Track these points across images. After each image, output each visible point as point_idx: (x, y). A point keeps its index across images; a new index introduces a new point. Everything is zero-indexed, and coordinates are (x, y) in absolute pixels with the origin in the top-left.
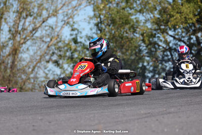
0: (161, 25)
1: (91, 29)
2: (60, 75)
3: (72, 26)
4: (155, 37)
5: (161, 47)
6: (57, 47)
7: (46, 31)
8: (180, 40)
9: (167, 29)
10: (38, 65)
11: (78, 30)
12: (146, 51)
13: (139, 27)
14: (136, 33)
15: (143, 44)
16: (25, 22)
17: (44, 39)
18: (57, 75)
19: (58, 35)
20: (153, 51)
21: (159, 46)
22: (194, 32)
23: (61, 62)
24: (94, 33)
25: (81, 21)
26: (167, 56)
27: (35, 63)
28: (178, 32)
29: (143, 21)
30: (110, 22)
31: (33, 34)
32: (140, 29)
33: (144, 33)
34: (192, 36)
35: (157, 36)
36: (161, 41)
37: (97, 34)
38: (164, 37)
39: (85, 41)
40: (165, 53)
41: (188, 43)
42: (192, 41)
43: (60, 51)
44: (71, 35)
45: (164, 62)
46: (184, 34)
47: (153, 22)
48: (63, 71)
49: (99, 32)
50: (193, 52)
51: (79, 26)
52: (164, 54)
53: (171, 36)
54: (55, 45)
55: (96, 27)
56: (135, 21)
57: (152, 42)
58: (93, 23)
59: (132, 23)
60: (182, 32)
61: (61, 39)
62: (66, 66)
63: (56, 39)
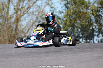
1: (62, 7)
4: (100, 12)
6: (42, 17)
7: (36, 8)
10: (31, 28)
11: (54, 8)
12: (94, 20)
13: (90, 6)
14: (89, 10)
15: (92, 16)
16: (23, 4)
17: (35, 13)
19: (43, 11)
20: (99, 20)
24: (64, 10)
25: (56, 3)
27: (29, 27)
29: (93, 3)
30: (73, 3)
31: (28, 10)
32: (91, 7)
33: (93, 10)
35: (101, 11)
37: (65, 10)
39: (58, 14)
43: (44, 20)
44: (50, 11)
47: (99, 3)
49: (66, 9)
51: (55, 5)
54: (41, 17)
56: (88, 2)
57: (98, 15)
58: (63, 4)
59: (86, 4)
61: (44, 13)
63: (42, 13)
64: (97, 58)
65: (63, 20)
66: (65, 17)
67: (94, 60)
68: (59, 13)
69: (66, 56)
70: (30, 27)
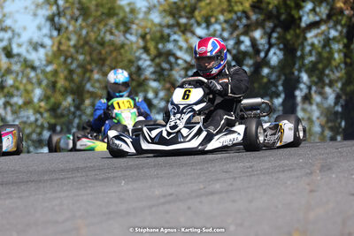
0: (181, 17)
5: (180, 62)
9: (192, 25)
21: (177, 58)
22: (248, 30)
28: (215, 31)
34: (242, 38)
36: (181, 48)
38: (187, 41)
40: (190, 73)
41: (234, 52)
42: (243, 48)
46: (226, 35)
52: (186, 74)
53: (200, 38)
55: (48, 24)
60: (223, 30)
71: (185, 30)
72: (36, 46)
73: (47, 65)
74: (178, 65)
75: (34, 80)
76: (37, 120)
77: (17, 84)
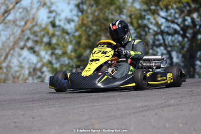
0: (152, 5)
1: (71, 11)
2: (37, 64)
3: (49, 7)
4: (144, 19)
5: (151, 31)
6: (33, 31)
7: (20, 13)
8: (173, 22)
9: (158, 10)
10: (12, 52)
11: (56, 13)
12: (135, 35)
13: (126, 8)
14: (123, 15)
15: (131, 27)
17: (18, 23)
18: (33, 64)
19: (33, 19)
20: (143, 35)
21: (149, 29)
22: (190, 13)
23: (37, 48)
24: (74, 15)
26: (158, 40)
27: (8, 50)
28: (171, 13)
29: (131, 1)
30: (93, 2)
31: (5, 17)
32: (127, 10)
33: (132, 15)
34: (186, 18)
35: (146, 17)
36: (151, 23)
37: (78, 16)
38: (155, 19)
39: (65, 24)
40: (157, 37)
41: (182, 25)
42: (187, 23)
43: (36, 36)
44: (49, 17)
45: (155, 48)
46: (177, 16)
47: (143, 2)
48: (39, 59)
49: (80, 14)
50: (188, 35)
51: (57, 7)
52: (154, 38)
53: (163, 18)
54: (30, 29)
55: (76, 9)
56: (122, 1)
58: (74, 4)
59: (118, 4)
60: (176, 13)
61: (37, 22)
62: (43, 53)
63: (32, 23)
64: (140, 109)
65: (74, 36)
66: (77, 30)
67: (134, 113)
68: (66, 22)
69: (79, 106)
70: (10, 51)
71: (154, 13)
72: (69, 21)
73: (75, 32)
74: (150, 33)
75: (68, 40)
76: (69, 63)
77: (58, 43)
